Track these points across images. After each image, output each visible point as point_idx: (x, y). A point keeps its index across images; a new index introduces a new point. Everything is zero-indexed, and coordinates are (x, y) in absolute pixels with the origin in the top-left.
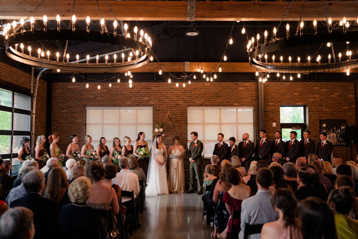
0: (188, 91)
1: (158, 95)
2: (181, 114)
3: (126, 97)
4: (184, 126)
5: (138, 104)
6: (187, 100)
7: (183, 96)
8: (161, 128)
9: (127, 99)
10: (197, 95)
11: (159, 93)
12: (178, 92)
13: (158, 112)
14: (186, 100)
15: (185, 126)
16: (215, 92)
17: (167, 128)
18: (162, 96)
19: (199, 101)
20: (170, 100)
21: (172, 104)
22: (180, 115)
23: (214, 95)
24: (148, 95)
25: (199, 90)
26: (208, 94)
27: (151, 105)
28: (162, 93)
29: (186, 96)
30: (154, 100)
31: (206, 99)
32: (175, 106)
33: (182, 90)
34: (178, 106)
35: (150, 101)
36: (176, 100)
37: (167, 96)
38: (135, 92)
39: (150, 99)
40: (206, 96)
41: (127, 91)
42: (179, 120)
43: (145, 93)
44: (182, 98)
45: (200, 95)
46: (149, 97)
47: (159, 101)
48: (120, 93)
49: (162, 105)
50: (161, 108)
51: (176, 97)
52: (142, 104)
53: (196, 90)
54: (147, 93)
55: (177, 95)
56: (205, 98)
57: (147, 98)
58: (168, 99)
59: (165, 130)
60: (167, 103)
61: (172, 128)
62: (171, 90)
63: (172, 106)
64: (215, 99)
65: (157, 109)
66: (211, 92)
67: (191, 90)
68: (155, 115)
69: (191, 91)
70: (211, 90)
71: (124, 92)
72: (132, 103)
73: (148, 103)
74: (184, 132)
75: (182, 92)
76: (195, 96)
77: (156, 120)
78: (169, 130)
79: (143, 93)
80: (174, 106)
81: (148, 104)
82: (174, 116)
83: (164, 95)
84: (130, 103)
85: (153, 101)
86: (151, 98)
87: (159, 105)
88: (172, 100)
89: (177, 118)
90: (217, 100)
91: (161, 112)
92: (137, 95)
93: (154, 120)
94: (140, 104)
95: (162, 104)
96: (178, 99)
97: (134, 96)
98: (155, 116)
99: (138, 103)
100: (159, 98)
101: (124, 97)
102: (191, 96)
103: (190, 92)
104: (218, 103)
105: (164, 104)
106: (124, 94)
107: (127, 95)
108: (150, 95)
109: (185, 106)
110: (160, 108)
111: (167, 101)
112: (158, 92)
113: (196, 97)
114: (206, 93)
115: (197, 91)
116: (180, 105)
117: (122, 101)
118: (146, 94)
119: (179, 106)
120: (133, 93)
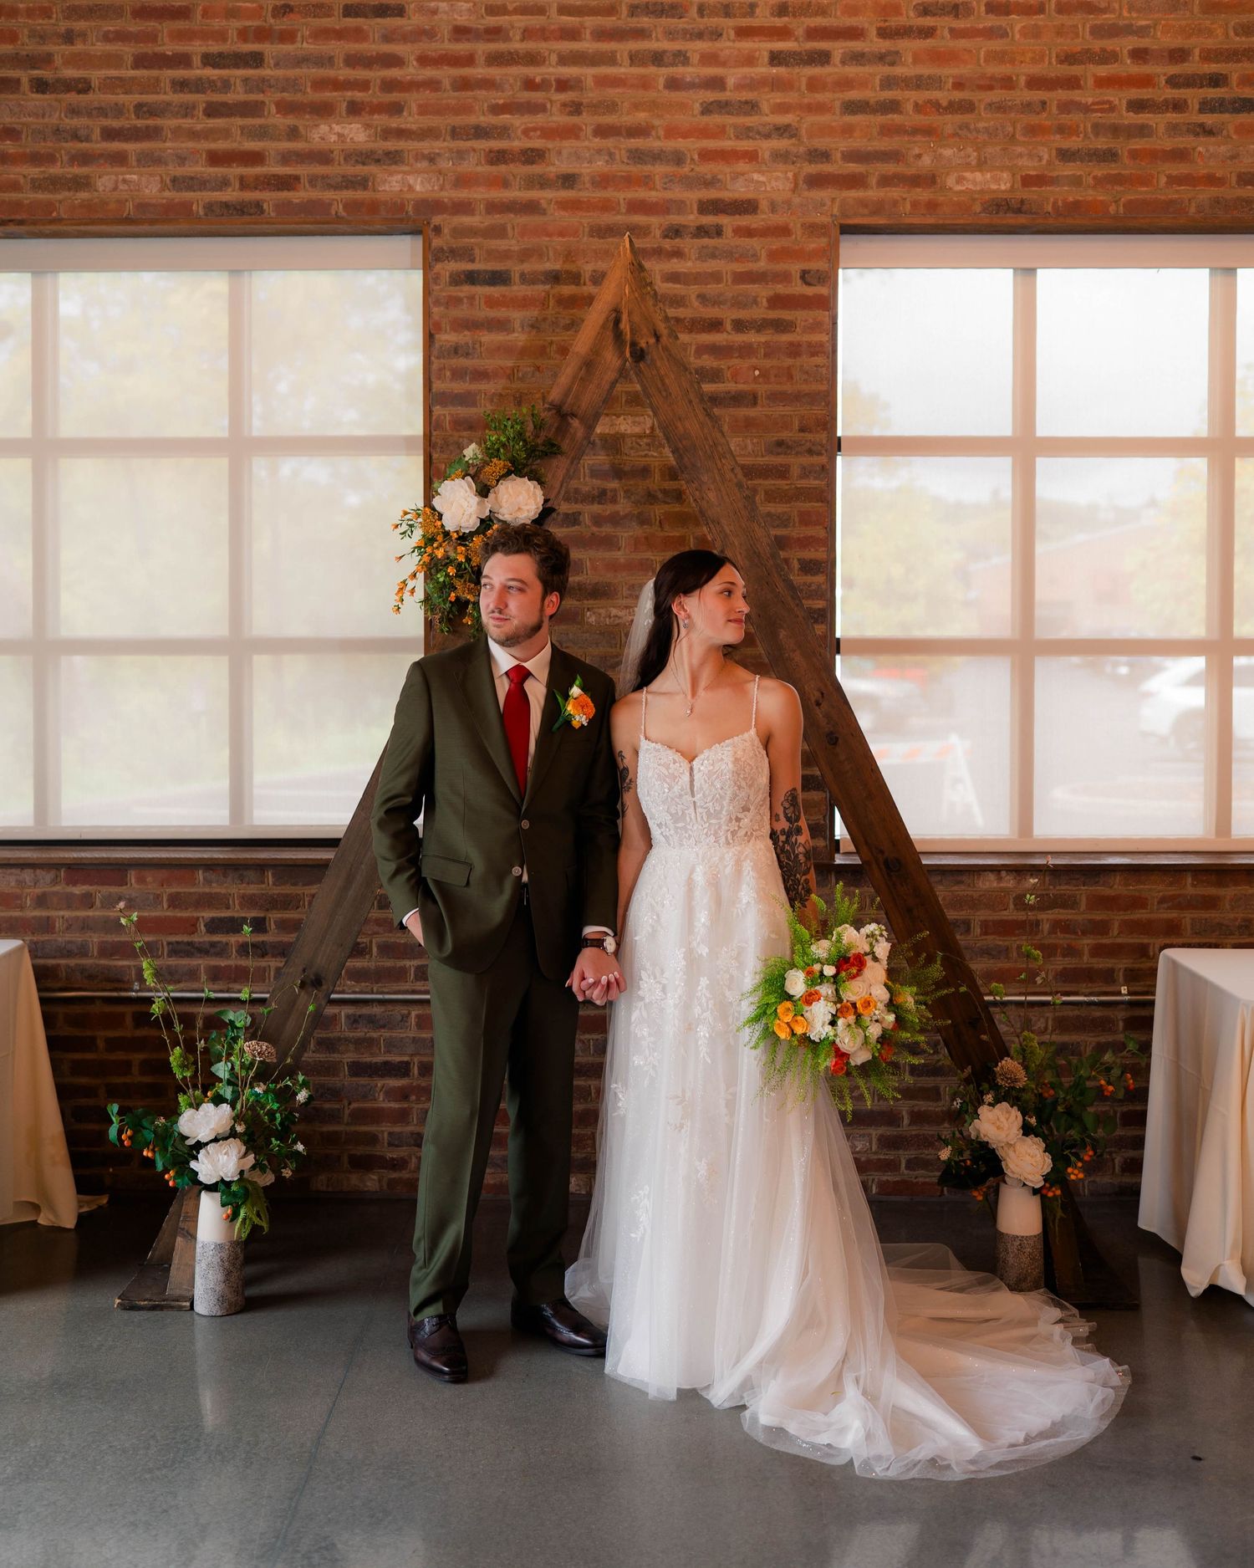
0: (857, 45)
1: (488, 84)
2: (761, 326)
3: (102, 111)
4: (795, 471)
5: (250, 196)
6: (842, 145)
7: (791, 97)
8: (517, 469)
9: (109, 134)
10: (959, 85)
11: (495, 59)
12: (728, 46)
13: (491, 302)
14: (825, 156)
15: (806, 472)
16: (1178, 55)
17: (601, 496)
18: (536, 96)
19: (981, 165)
20: (637, 156)
21: (653, 196)
22: (752, 337)
23: (1171, 93)
24: (364, 85)
25: (989, 33)
26: (1103, 71)
27: (398, 207)
28: (533, 59)
29: (820, 97)
30: (437, 146)
31: (1073, 143)
32: (692, 219)
33: (783, 33)
34: (725, 221)
35: (394, 158)
36: (706, 156)
37: (595, 108)
38: (214, 48)
39: (387, 133)
40: (1066, 107)
41: (107, 38)
42: (737, 399)
43: (330, 61)
44: (783, 131)
45: (997, 95)
46: (381, 120)
47: (498, 157)
48: (32, 61)
49: (531, 207)
50: (525, 255)
51: (707, 109)
52: (297, 196)
53: (944, 23)
54: (352, 61)
55: (717, 83)
56: (1061, 130)
57: (356, 133)
58: (610, 143)
59: (573, 519)
60: (603, 181)
61: (651, 497)
62: (640, 34)
63: (655, 222)
64: (1184, 141)
65: (467, 254)
66: (1139, 55)
67: (883, 33)
68: (447, 338)
69: (884, 45)
70: (1129, 30)
71: (79, 47)
72: (177, 183)
73: (363, 183)
74: (805, 543)
75: (776, 59)
76: (936, 105)
77: (466, 399)
78: (615, 520)
79: (301, 61)
80: (675, 219)
81: (359, 195)
82: (685, 347)
83: (563, 85)
84: (149, 186)
85: (432, 159)
86: (411, 120)
87: (493, 207)
88: (657, 157)
89: (715, 376)
90: (1203, 146)
91: (524, 303)
92: (237, 95)
93: (432, 398)
94: (268, 197)
95: (534, 194)
96: (727, 144)
97: (200, 99)
98: (456, 350)
99: (244, 184)
100: (503, 132)
101: (74, 111)
102: (893, 107)
103: (881, 58)
104: (1214, 191)
105: (565, 205)
106: (70, 73)
107: (111, 85)
108: (395, 96)
109: (813, 229)
110: (511, 244)
111: (600, 165)
112: (482, 48)
113: (954, 107)
114: (1076, 70)
115: (963, 43)
116: (747, 207)
117: (50, 159)
118: (344, 73)
119: (744, 221)
120: (183, 60)
